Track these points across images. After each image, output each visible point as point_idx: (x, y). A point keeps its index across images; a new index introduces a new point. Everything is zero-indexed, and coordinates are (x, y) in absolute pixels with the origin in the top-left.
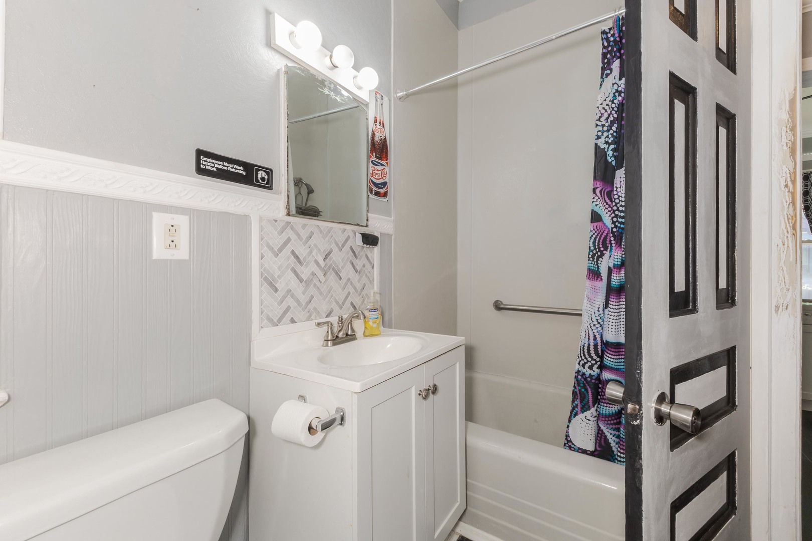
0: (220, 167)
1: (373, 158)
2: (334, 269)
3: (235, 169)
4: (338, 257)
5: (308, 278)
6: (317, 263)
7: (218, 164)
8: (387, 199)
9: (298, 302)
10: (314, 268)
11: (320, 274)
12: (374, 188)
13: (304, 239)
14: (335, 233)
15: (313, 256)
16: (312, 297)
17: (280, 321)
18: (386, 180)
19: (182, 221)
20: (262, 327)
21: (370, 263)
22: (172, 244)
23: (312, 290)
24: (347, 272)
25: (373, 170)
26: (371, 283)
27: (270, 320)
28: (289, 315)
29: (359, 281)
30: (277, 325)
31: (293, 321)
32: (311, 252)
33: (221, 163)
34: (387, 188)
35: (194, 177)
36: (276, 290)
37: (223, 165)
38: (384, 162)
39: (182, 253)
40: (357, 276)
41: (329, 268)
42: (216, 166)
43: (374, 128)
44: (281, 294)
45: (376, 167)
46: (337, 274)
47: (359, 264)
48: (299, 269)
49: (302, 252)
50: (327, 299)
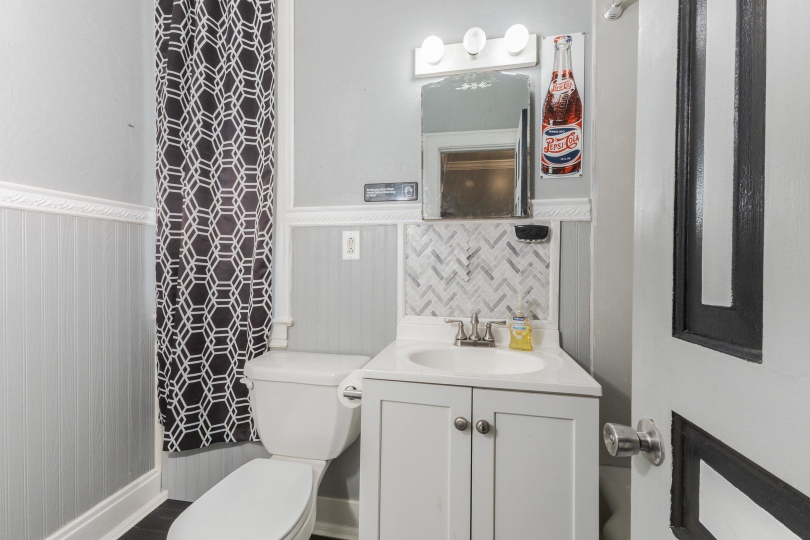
0: (378, 192)
1: (551, 127)
2: (483, 268)
3: (388, 191)
4: (487, 255)
5: (449, 276)
6: (459, 262)
7: (377, 191)
8: (581, 172)
9: (439, 297)
10: (456, 267)
11: (462, 273)
12: (551, 165)
13: (445, 239)
14: (485, 229)
15: (455, 255)
16: (455, 295)
17: (422, 311)
18: (578, 147)
19: (356, 235)
20: (406, 314)
21: (543, 261)
22: (351, 251)
23: (454, 288)
24: (503, 271)
25: (549, 143)
26: (543, 285)
27: (414, 310)
28: (430, 309)
29: (521, 283)
30: (420, 315)
31: (434, 314)
32: (452, 251)
33: (379, 190)
34: (580, 158)
35: (363, 204)
36: (418, 285)
37: (380, 191)
38: (573, 124)
39: (356, 256)
40: (518, 277)
41: (476, 267)
42: (376, 192)
43: (552, 88)
44: (422, 288)
45: (553, 137)
46: (487, 272)
47: (521, 263)
48: (439, 267)
49: (443, 251)
50: (473, 299)
